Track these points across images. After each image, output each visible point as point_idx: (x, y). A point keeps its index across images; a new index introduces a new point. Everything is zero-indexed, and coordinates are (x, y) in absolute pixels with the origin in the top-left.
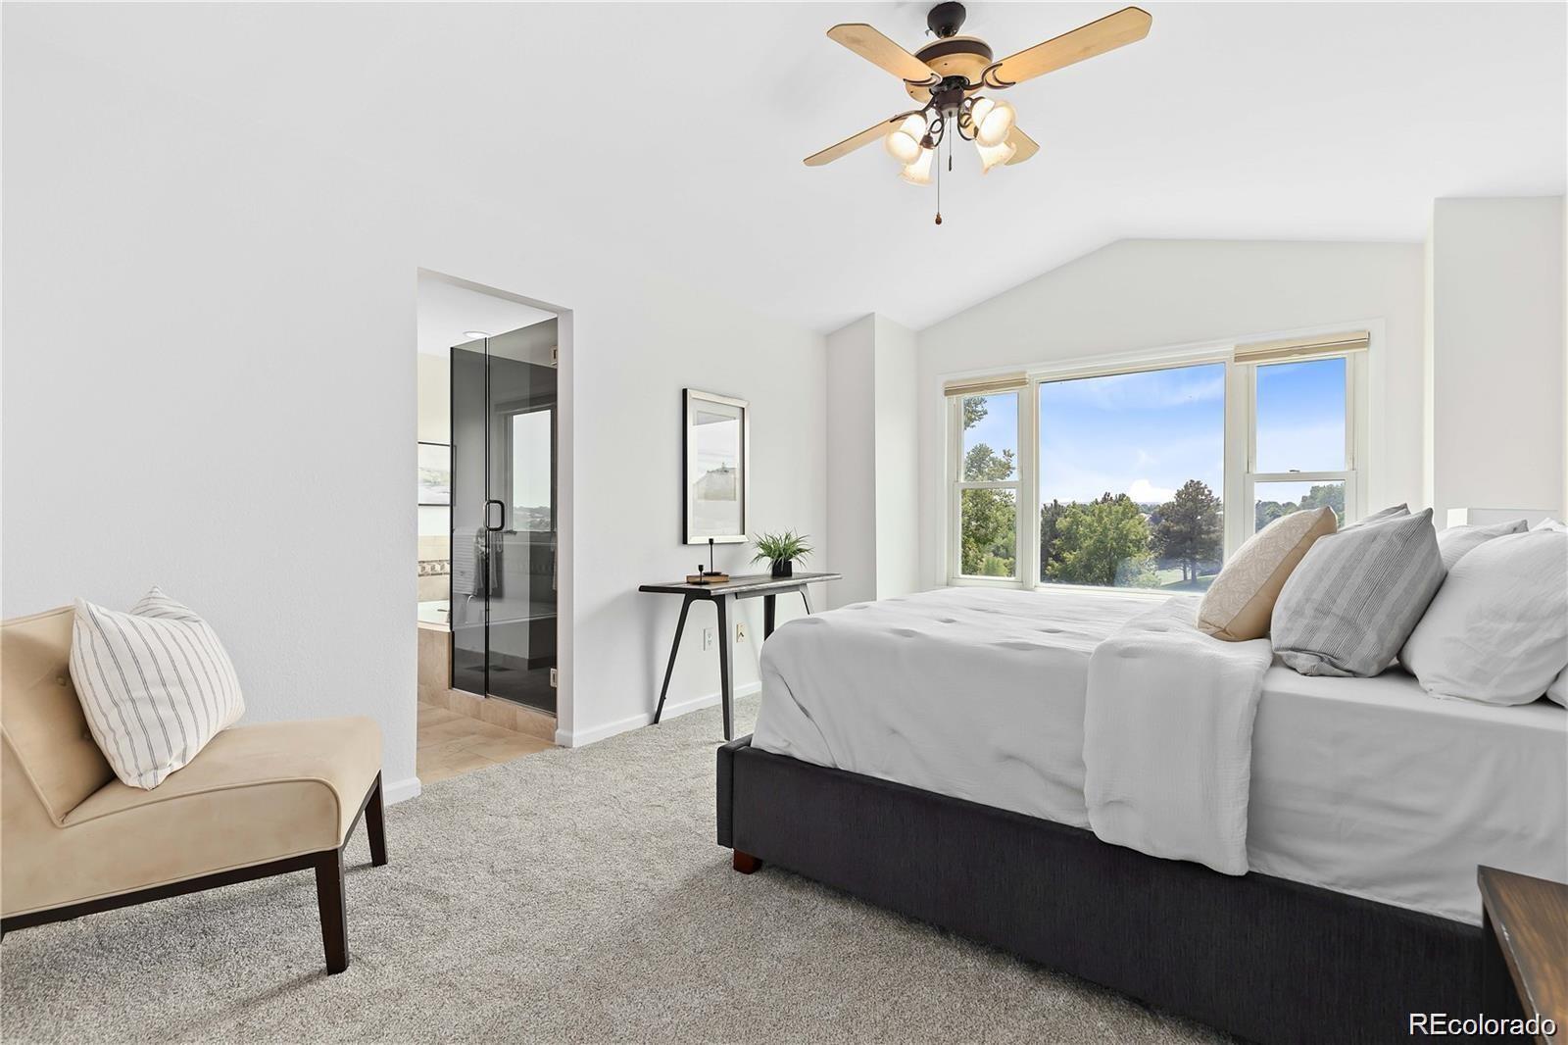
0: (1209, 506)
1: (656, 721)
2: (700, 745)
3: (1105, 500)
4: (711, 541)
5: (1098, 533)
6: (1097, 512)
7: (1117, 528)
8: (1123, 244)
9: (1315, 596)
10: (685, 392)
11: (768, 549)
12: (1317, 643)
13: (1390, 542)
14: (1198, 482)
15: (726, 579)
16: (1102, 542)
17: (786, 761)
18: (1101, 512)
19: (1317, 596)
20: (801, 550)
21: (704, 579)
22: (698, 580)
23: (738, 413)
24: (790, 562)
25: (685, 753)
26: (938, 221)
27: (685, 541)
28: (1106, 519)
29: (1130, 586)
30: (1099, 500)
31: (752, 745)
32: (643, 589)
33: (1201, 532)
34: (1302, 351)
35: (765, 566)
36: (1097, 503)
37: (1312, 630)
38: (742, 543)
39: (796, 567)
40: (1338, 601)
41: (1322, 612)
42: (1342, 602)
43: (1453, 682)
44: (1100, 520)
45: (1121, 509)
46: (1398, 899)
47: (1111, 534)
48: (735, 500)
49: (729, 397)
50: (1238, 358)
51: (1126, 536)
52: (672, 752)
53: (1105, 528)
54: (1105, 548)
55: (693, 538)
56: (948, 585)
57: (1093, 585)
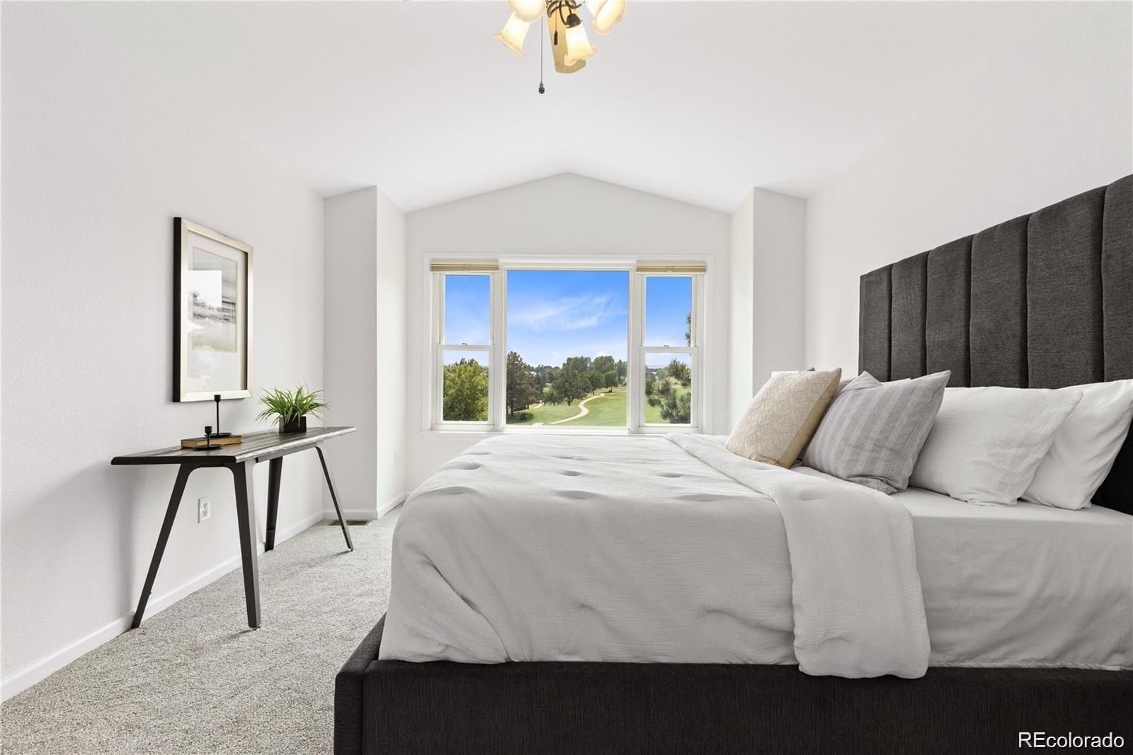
0: (520, 368)
1: (135, 622)
2: (218, 643)
3: (462, 363)
4: (217, 398)
5: (459, 385)
6: (457, 370)
7: (470, 381)
8: (568, 176)
9: (872, 434)
10: (177, 222)
11: (278, 405)
12: (879, 469)
13: (924, 395)
14: (515, 353)
15: (238, 441)
16: (461, 391)
17: (443, 669)
18: (460, 370)
19: (874, 434)
20: (317, 405)
21: (213, 442)
22: (205, 443)
23: (239, 258)
24: (305, 417)
25: (201, 661)
26: (542, 91)
27: (176, 397)
28: (463, 376)
29: (477, 420)
30: (458, 363)
31: (381, 657)
32: (117, 461)
33: (516, 384)
34: (673, 269)
35: (273, 423)
36: (457, 364)
37: (873, 460)
38: (243, 399)
39: (312, 420)
40: (890, 437)
41: (878, 446)
42: (893, 437)
43: (988, 492)
44: (459, 376)
45: (472, 369)
46: (995, 660)
47: (467, 385)
48: (236, 351)
49: (231, 238)
50: (639, 269)
51: (476, 386)
52: (179, 665)
53: (463, 382)
54: (462, 395)
55: (188, 394)
56: (431, 430)
57: (455, 420)
